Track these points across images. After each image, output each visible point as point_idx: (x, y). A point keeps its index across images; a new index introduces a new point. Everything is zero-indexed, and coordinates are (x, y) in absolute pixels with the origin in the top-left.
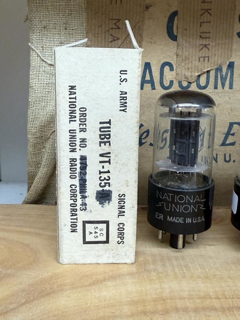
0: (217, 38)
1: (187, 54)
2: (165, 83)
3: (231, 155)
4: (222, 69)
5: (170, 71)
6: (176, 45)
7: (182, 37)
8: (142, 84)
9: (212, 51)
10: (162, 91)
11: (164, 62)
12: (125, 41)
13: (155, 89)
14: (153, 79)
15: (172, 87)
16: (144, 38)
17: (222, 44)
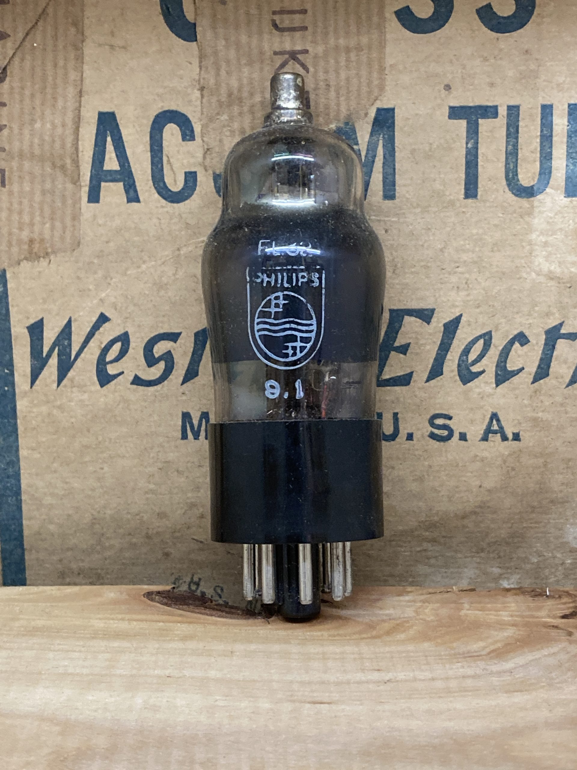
0: (331, 29)
1: (234, 83)
2: (168, 180)
3: (399, 416)
4: (354, 131)
5: (184, 139)
6: (196, 52)
7: (214, 28)
8: (94, 182)
9: (316, 72)
10: (162, 207)
11: (160, 111)
12: (27, 43)
13: (138, 200)
14: (129, 166)
15: (192, 194)
16: (87, 33)
17: (348, 50)
